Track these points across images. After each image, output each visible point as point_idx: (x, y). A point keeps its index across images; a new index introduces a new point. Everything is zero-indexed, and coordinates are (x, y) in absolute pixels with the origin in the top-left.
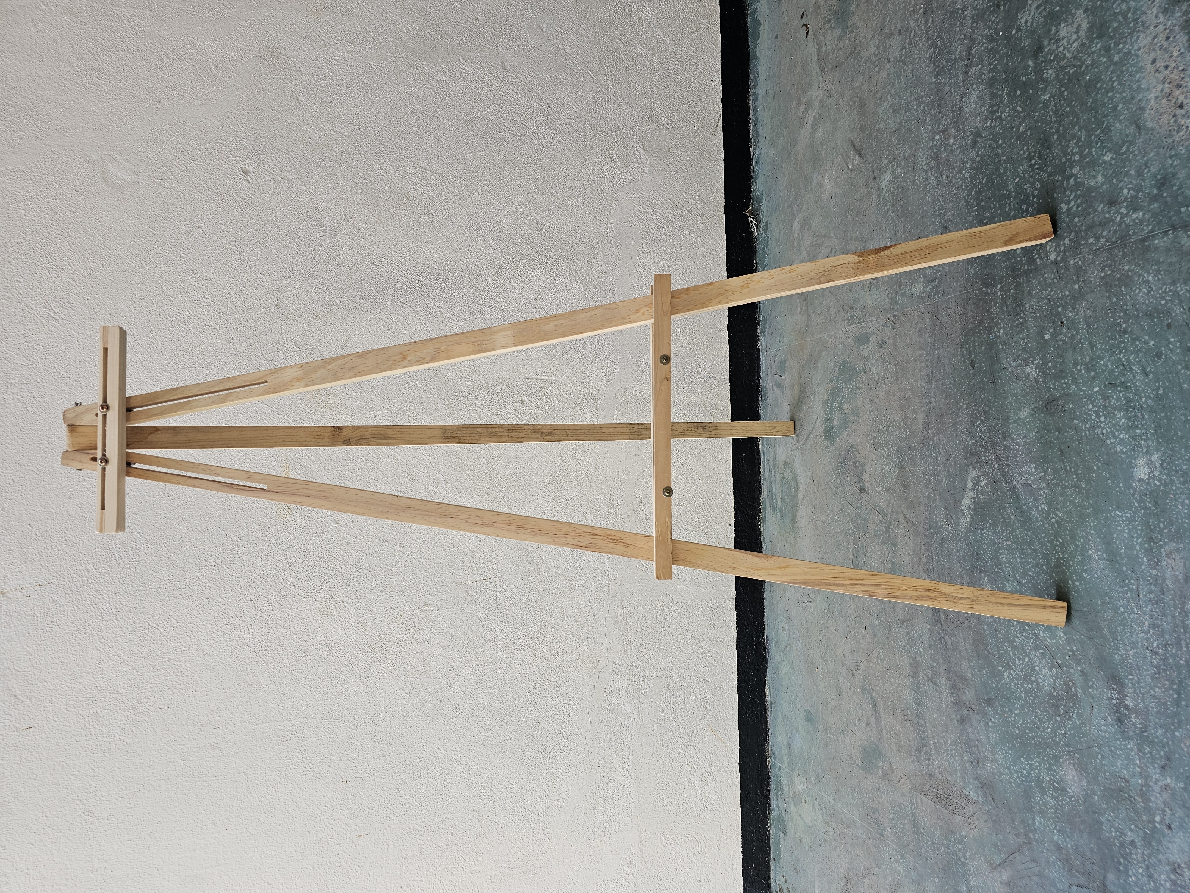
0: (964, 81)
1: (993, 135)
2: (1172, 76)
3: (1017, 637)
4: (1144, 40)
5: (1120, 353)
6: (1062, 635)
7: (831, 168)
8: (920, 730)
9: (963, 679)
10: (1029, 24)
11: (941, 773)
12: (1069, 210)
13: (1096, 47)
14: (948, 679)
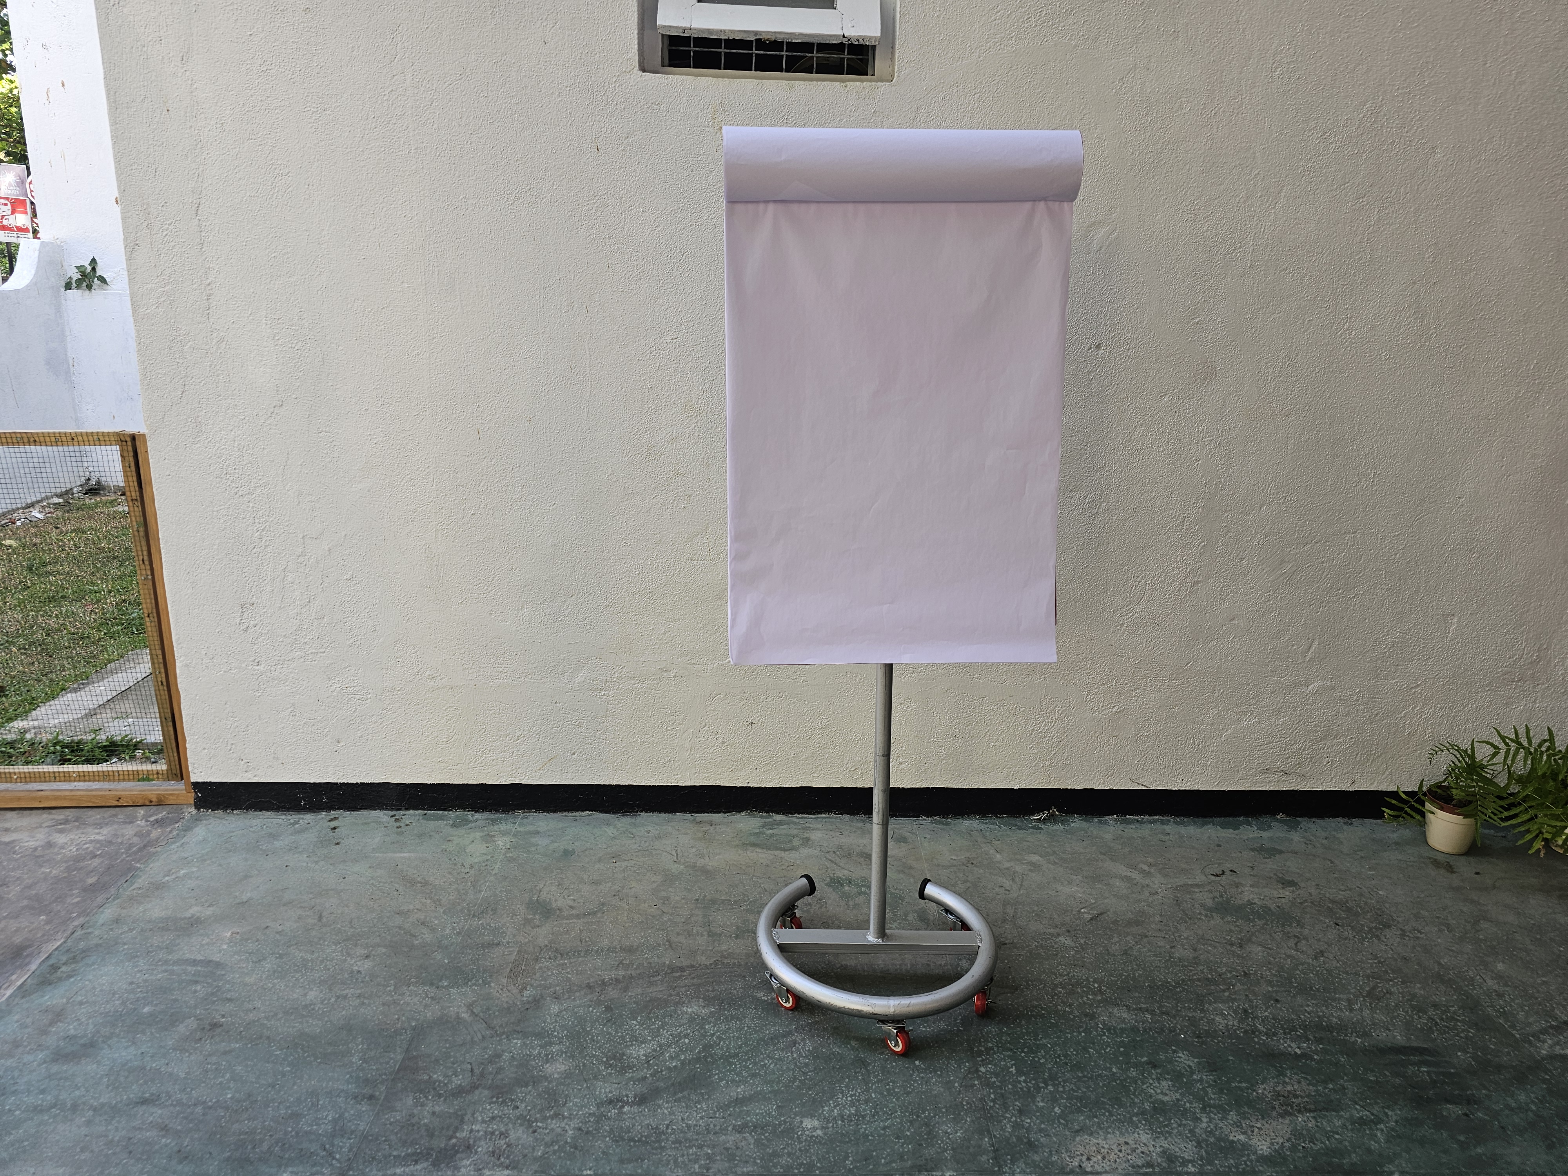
0: (1140, 1008)
1: (1090, 1029)
2: (1113, 1154)
3: (667, 1032)
4: (1144, 1137)
5: (901, 1112)
6: (674, 1064)
7: (1084, 892)
8: (575, 952)
9: (626, 989)
10: (1177, 1059)
11: (540, 968)
12: (1019, 1082)
13: (1147, 1106)
14: (624, 977)
